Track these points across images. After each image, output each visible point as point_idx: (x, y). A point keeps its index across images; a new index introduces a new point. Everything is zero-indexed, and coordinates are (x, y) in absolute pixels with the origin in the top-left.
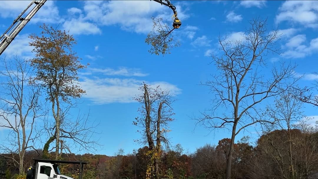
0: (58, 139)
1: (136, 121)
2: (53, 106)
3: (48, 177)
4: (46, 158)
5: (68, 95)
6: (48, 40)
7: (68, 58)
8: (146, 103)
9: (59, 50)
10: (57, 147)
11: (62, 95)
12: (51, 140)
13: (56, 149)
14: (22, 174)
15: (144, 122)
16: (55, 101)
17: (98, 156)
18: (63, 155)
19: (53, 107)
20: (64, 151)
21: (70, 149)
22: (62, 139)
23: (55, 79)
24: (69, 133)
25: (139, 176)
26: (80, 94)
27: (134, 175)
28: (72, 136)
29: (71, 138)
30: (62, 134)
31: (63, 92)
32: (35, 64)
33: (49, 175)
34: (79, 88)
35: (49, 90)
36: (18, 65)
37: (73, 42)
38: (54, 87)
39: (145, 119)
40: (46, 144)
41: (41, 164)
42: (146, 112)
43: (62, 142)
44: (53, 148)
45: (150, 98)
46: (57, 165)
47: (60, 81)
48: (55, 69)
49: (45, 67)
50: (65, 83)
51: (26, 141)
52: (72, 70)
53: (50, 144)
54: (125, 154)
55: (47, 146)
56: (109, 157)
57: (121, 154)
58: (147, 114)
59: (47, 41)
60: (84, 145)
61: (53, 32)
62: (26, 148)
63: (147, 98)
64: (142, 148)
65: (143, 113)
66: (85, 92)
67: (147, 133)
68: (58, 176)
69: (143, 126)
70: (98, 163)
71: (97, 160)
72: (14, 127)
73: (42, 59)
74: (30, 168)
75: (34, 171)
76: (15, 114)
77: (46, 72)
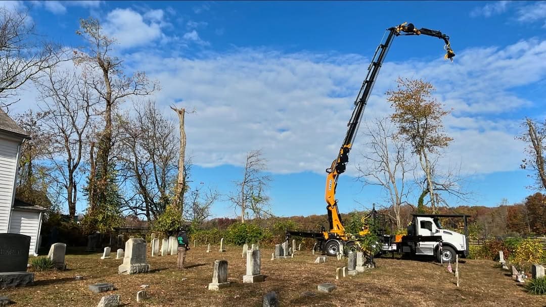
0: (432, 192)
1: (524, 164)
2: (421, 158)
3: (430, 232)
4: (423, 212)
5: (434, 145)
6: (405, 92)
7: (429, 107)
8: (533, 141)
9: (418, 100)
10: (432, 201)
11: (428, 146)
12: (425, 193)
13: (432, 203)
14: (401, 230)
15: (534, 164)
16: (422, 153)
17: (476, 208)
18: (440, 209)
19: (421, 160)
20: (440, 205)
21: (447, 201)
22: (436, 192)
23: (418, 131)
24: (442, 185)
25: (535, 228)
26: (448, 142)
27: (527, 228)
28: (445, 188)
29: (446, 190)
30: (435, 187)
31: (428, 144)
32: (396, 119)
33: (431, 230)
34: (445, 136)
35: (414, 143)
36: (379, 123)
37: (432, 89)
38: (418, 139)
39: (535, 160)
40: (420, 199)
41: (420, 219)
42: (536, 153)
43: (437, 195)
44: (428, 202)
45: (538, 135)
46: (438, 220)
47: (424, 132)
48: (416, 120)
49: (406, 121)
50: (429, 134)
51: (399, 197)
52: (435, 118)
53: (424, 198)
54: (511, 203)
55: (421, 201)
56: (489, 208)
57: (504, 205)
58: (538, 154)
59: (404, 94)
60: (461, 196)
61: (409, 83)
62: (400, 203)
63: (534, 135)
64: (532, 195)
65: (532, 154)
66: (453, 139)
67: (542, 177)
68: (441, 230)
69: (533, 169)
70: (477, 215)
71: (475, 212)
72: (385, 183)
73: (401, 113)
74: (410, 224)
75: (414, 226)
76: (383, 171)
77: (407, 125)
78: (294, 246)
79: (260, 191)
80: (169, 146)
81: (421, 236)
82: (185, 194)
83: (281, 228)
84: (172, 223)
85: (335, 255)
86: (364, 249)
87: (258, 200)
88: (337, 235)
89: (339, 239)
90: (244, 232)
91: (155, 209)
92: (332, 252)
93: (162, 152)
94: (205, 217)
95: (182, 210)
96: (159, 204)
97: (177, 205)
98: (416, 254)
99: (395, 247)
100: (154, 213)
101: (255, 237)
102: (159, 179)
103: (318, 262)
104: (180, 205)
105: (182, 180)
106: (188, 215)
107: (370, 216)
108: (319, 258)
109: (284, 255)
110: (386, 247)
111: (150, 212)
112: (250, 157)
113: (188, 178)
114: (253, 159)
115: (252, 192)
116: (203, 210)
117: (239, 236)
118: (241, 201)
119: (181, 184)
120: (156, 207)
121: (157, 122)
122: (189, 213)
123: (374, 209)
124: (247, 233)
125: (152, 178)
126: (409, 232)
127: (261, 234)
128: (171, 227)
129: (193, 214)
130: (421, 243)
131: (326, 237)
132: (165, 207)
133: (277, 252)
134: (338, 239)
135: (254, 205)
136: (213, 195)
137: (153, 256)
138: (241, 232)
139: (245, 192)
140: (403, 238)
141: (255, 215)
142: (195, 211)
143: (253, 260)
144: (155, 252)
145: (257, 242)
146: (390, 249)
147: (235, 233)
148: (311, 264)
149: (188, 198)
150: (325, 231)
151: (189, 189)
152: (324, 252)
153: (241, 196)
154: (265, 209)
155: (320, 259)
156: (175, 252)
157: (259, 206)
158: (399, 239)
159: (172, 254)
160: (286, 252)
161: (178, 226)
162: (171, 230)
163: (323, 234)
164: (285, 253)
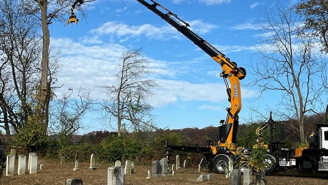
14: (304, 143)
35: (323, 39)
36: (282, 15)
40: (327, 106)
41: (324, 129)
49: (314, 12)
51: (304, 104)
62: (305, 112)
73: (309, 2)
74: (312, 135)
75: (317, 139)
76: (286, 73)
77: (316, 18)
78: (178, 163)
79: (139, 99)
80: (30, 45)
81: (324, 150)
82: (50, 102)
83: (163, 142)
84: (35, 137)
85: (223, 173)
86: (252, 165)
87: (137, 108)
88: (227, 149)
89: (229, 154)
90: (120, 147)
91: (14, 120)
92: (220, 168)
93: (22, 52)
94: (75, 130)
95: (47, 121)
96: (20, 114)
97: (40, 115)
98: (319, 170)
99: (294, 163)
100: (14, 125)
101: (133, 152)
102: (19, 85)
103: (201, 180)
104: (45, 116)
105: (46, 85)
106: (54, 127)
107: (266, 127)
108: (201, 176)
109: (163, 173)
110: (283, 163)
111: (10, 124)
112: (127, 58)
113: (54, 83)
114: (131, 60)
115: (129, 99)
116: (72, 121)
117: (113, 152)
118: (117, 110)
119: (45, 90)
120: (16, 118)
121: (14, 15)
122: (56, 124)
123: (271, 118)
124: (123, 148)
125: (11, 83)
126: (311, 145)
127: (140, 149)
128: (34, 142)
129: (61, 127)
130: (324, 157)
131: (215, 152)
132: (26, 118)
133: (154, 169)
134: (227, 154)
135: (132, 115)
136: (85, 104)
137: (7, 175)
138: (116, 147)
139: (121, 100)
140: (304, 152)
141: (133, 126)
142: (63, 122)
143: (115, 178)
144: (10, 171)
145: (135, 158)
146: (288, 165)
147: (109, 148)
148: (192, 183)
149: (54, 108)
150: (212, 145)
151: (55, 97)
152: (212, 169)
153: (117, 105)
154: (146, 119)
155: (203, 177)
156: (34, 171)
157: (138, 116)
158: (299, 154)
159: (30, 173)
160: (165, 169)
161: (42, 140)
162: (34, 144)
163: (210, 148)
164: (163, 170)
